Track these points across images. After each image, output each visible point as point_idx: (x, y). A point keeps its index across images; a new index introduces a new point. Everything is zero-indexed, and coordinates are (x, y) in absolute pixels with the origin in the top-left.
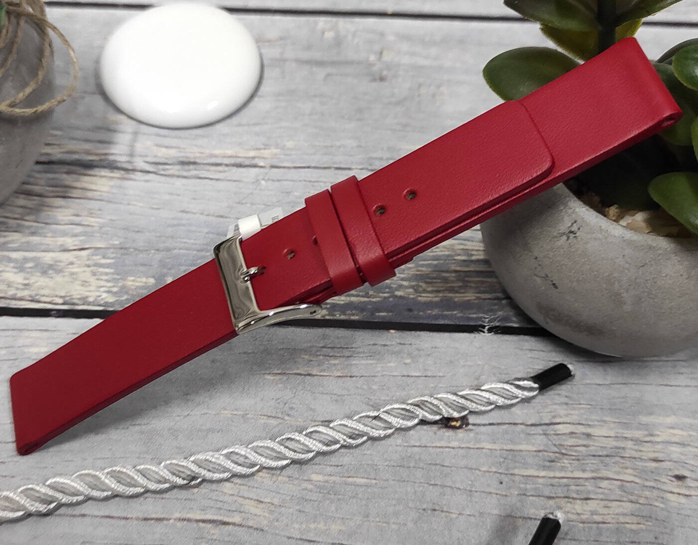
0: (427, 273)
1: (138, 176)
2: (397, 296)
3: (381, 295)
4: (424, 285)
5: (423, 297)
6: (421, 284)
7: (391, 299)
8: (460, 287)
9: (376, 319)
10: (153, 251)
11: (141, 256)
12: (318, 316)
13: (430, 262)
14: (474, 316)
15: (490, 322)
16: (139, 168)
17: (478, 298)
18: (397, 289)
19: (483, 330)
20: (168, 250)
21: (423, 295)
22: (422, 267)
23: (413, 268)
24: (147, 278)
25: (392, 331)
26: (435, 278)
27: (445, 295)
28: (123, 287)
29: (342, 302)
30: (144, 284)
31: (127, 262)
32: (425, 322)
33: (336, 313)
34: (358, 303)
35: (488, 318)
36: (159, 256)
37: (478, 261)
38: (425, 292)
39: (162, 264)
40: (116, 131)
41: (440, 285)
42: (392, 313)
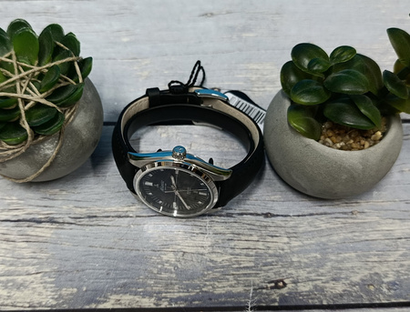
0: (218, 276)
1: (66, 226)
2: (202, 292)
3: (195, 291)
4: (216, 283)
5: (217, 291)
7: (200, 293)
8: (235, 284)
9: (193, 306)
10: (75, 272)
11: (69, 275)
12: (163, 306)
13: (219, 270)
14: (243, 301)
15: (251, 304)
16: (66, 222)
17: (245, 290)
18: (203, 287)
19: (248, 309)
20: (83, 270)
22: (216, 273)
23: (211, 274)
24: (73, 288)
25: (201, 311)
26: (223, 280)
27: (228, 289)
28: (60, 295)
29: (175, 297)
30: (71, 292)
31: (62, 280)
32: (218, 306)
33: (172, 304)
34: (183, 297)
35: (250, 302)
36: (78, 275)
37: (244, 267)
38: (218, 287)
39: (81, 279)
40: (53, 199)
41: (225, 284)
42: (201, 302)
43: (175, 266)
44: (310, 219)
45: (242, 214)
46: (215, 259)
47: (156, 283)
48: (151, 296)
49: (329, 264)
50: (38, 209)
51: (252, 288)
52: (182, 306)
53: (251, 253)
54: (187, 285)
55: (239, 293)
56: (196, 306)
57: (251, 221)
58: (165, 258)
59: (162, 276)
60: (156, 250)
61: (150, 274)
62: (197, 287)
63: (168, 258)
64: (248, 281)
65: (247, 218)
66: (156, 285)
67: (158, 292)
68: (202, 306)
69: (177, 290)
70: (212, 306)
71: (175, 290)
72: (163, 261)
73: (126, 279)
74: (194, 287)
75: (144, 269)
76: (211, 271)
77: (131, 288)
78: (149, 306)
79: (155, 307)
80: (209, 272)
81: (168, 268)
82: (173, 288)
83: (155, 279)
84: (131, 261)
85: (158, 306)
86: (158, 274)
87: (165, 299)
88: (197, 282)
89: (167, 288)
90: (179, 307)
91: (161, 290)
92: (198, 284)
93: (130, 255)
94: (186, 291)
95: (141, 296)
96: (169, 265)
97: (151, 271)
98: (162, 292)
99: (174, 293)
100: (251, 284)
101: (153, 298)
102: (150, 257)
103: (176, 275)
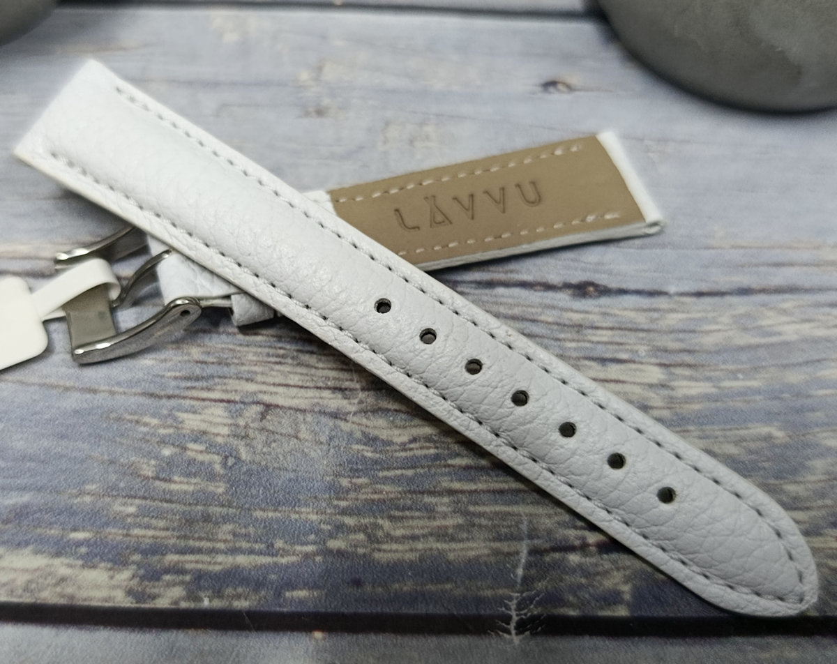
0: (392, 496)
2: (328, 552)
3: (298, 548)
4: (386, 524)
5: (385, 551)
6: (380, 521)
7: (318, 559)
8: (459, 527)
9: (285, 607)
12: (163, 603)
13: (399, 472)
14: (488, 593)
15: (519, 607)
17: (496, 552)
18: (331, 536)
19: (506, 626)
21: (385, 547)
22: (384, 484)
23: (366, 486)
25: (318, 635)
26: (410, 509)
27: (429, 546)
29: (218, 568)
32: (387, 610)
33: (202, 594)
34: (250, 569)
35: (517, 598)
38: (390, 538)
41: (419, 525)
42: (319, 591)
43: (228, 454)
44: (741, 305)
45: (491, 284)
46: (384, 435)
47: (143, 512)
48: (118, 560)
49: (819, 464)
51: (523, 548)
52: (242, 604)
54: (268, 525)
55: (473, 563)
56: (299, 610)
57: (524, 308)
58: (191, 423)
59: (173, 487)
60: (163, 393)
61: (128, 478)
62: (306, 534)
63: (204, 421)
64: (511, 518)
65: (507, 297)
66: (146, 519)
67: (150, 545)
68: (323, 610)
69: (225, 541)
70: (361, 610)
71: (220, 541)
72: (184, 431)
73: (30, 490)
74: (296, 532)
75: (106, 457)
76: (366, 475)
77: (43, 525)
78: (106, 601)
79: (132, 603)
80: (358, 477)
81: (200, 457)
82: (212, 534)
83: (145, 498)
84: (60, 427)
85: (144, 602)
86: (157, 478)
87: (175, 573)
88: (308, 513)
89: (188, 533)
90: (229, 608)
91: (162, 538)
92: (312, 522)
93: (57, 406)
94: (263, 546)
95: (78, 558)
96: (207, 448)
97: (133, 467)
98: (166, 546)
99: (214, 555)
100: (522, 530)
101: (127, 569)
102: (136, 418)
103: (228, 486)
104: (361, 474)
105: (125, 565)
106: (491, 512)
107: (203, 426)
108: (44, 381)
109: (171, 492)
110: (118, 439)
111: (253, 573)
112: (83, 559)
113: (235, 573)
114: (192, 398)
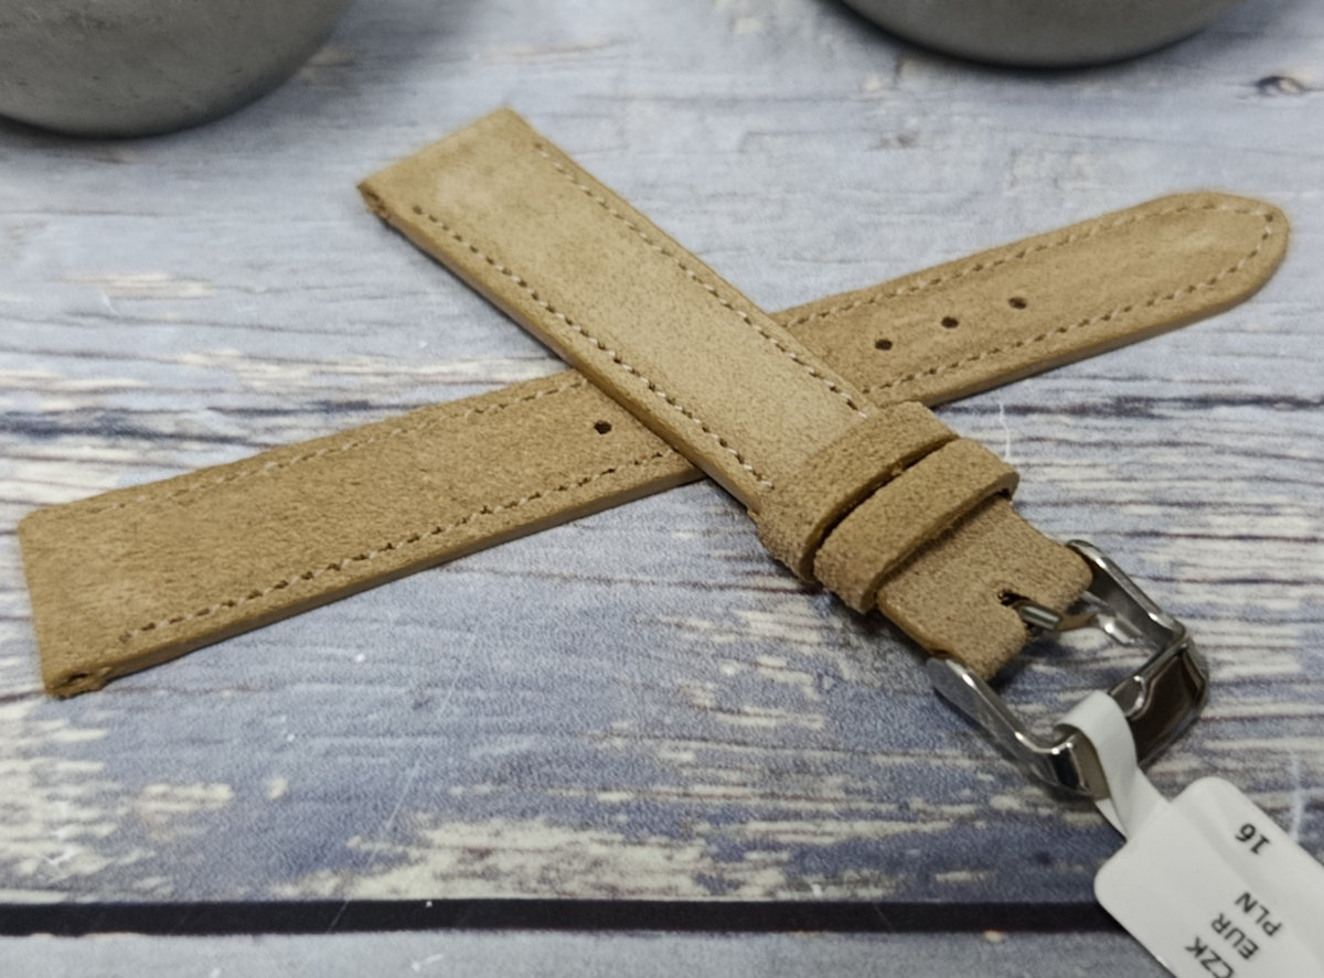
2: (996, 814)
3: (947, 809)
7: (980, 824)
8: (1193, 773)
9: (936, 897)
10: (227, 694)
11: (191, 710)
12: (752, 893)
16: (196, 430)
18: (995, 791)
20: (274, 684)
23: (1041, 715)
24: (207, 782)
25: (993, 936)
28: (131, 820)
29: (828, 841)
30: (196, 807)
31: (144, 734)
33: (808, 879)
34: (877, 843)
36: (244, 709)
37: (1240, 683)
39: (256, 733)
40: (130, 321)
42: (986, 872)
43: (822, 672)
45: (1205, 402)
47: (703, 760)
48: (676, 831)
50: (42, 369)
51: (1297, 800)
52: (871, 894)
53: (1276, 605)
54: (895, 775)
56: (960, 899)
57: (1263, 438)
58: (759, 625)
59: (745, 721)
60: (711, 582)
61: (676, 710)
62: (956, 788)
63: (780, 623)
64: (1273, 757)
65: (1234, 421)
66: (711, 771)
67: (723, 810)
68: (996, 900)
69: (834, 800)
70: (1054, 899)
71: (825, 800)
72: (751, 639)
73: (529, 732)
74: (942, 786)
75: (638, 680)
76: (1039, 699)
77: (556, 784)
78: (666, 894)
79: (704, 895)
80: (1027, 703)
81: (781, 677)
82: (813, 790)
83: (704, 739)
84: (562, 637)
85: (724, 894)
86: (720, 709)
87: (764, 850)
88: (956, 758)
89: (776, 790)
90: (853, 900)
91: (737, 798)
92: (964, 771)
93: (552, 605)
94: (893, 807)
95: (614, 832)
96: (788, 663)
97: (680, 695)
98: (746, 810)
99: (818, 821)
100: (1290, 775)
101: (691, 845)
102: (676, 619)
103: (829, 719)
104: (1031, 697)
105: (686, 840)
106: (1241, 750)
107: (780, 631)
108: (528, 568)
109: (742, 729)
110: (652, 653)
111: (882, 847)
112: (622, 833)
113: (855, 848)
114: (754, 589)
